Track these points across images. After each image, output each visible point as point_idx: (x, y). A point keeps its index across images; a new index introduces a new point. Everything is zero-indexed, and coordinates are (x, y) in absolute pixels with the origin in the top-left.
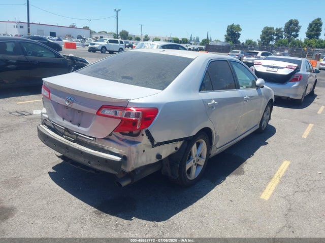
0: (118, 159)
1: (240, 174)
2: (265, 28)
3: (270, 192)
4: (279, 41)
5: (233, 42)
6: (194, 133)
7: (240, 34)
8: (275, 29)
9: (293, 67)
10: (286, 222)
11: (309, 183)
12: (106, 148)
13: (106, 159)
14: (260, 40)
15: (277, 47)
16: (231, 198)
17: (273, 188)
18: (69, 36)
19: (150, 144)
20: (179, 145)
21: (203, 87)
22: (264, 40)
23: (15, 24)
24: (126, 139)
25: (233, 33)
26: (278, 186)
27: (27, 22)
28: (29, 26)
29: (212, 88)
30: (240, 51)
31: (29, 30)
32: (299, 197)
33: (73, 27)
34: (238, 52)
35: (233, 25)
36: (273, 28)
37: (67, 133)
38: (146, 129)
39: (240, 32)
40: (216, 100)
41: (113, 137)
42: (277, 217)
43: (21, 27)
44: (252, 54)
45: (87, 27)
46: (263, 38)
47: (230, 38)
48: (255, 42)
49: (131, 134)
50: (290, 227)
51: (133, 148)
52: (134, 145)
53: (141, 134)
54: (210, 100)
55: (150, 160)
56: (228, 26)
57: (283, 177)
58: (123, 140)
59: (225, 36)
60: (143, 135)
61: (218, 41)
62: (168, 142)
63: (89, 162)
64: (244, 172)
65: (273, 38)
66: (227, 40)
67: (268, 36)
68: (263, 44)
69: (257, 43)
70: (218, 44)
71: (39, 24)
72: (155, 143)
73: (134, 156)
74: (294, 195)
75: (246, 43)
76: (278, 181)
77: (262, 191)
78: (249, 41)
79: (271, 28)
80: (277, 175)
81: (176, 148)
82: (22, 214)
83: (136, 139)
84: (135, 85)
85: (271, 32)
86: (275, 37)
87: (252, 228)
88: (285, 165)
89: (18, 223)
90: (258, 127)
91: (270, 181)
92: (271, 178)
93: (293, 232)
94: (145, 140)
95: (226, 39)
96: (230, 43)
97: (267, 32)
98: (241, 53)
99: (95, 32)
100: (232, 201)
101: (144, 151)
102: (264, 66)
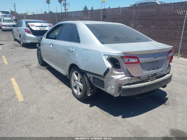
102: (36, 26)
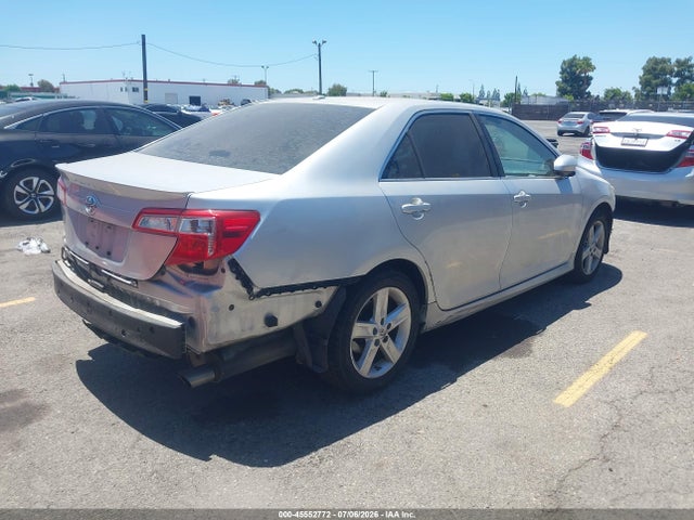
0: (175, 324)
1: (521, 356)
2: (650, 60)
3: (580, 393)
4: (683, 87)
5: (576, 97)
6: (363, 270)
7: (591, 78)
8: (673, 61)
9: (684, 134)
10: (599, 451)
11: (680, 376)
12: (158, 303)
13: (150, 324)
14: (639, 87)
15: (678, 100)
16: (486, 401)
17: (589, 384)
18: (227, 102)
19: (244, 291)
20: (325, 296)
21: (394, 170)
22: (649, 88)
23: (123, 85)
24: (193, 282)
25: (575, 78)
26: (603, 381)
27: (142, 79)
28: (145, 86)
29: (419, 173)
30: (586, 113)
31: (146, 93)
32: (647, 404)
33: (234, 83)
34: (582, 116)
35: (574, 58)
36: (669, 60)
37: (94, 274)
38: (230, 257)
39: (590, 74)
40: (424, 198)
41: (167, 278)
42: (583, 439)
43: (135, 90)
44: (613, 116)
45: (261, 82)
46: (645, 83)
47: (569, 88)
48: (627, 93)
49: (199, 269)
50: (608, 460)
51: (206, 300)
52: (206, 294)
53: (219, 270)
54: (411, 199)
55: (251, 328)
56: (564, 62)
57: (620, 363)
58: (186, 284)
59: (557, 83)
60: (223, 271)
61: (540, 95)
62: (291, 289)
63: (123, 333)
64: (531, 352)
65: (670, 83)
66: (562, 92)
67: (656, 77)
68: (647, 96)
69: (633, 94)
70: (540, 102)
71: (169, 82)
72: (255, 290)
73: (209, 317)
74: (635, 397)
75: (606, 96)
76: (605, 370)
77: (560, 389)
78: (613, 91)
79: (664, 61)
80: (607, 358)
81: (318, 304)
82: (57, 416)
83: (211, 280)
84: (230, 166)
85: (663, 70)
86: (675, 80)
87: (518, 458)
88: (634, 338)
89: (47, 431)
90: (571, 267)
91: (586, 370)
92: (589, 365)
93: (611, 470)
94: (230, 282)
95: (559, 90)
96: (567, 99)
97: (655, 69)
98: (589, 117)
99: (278, 92)
100: (486, 406)
101: (232, 307)
102: (615, 134)
